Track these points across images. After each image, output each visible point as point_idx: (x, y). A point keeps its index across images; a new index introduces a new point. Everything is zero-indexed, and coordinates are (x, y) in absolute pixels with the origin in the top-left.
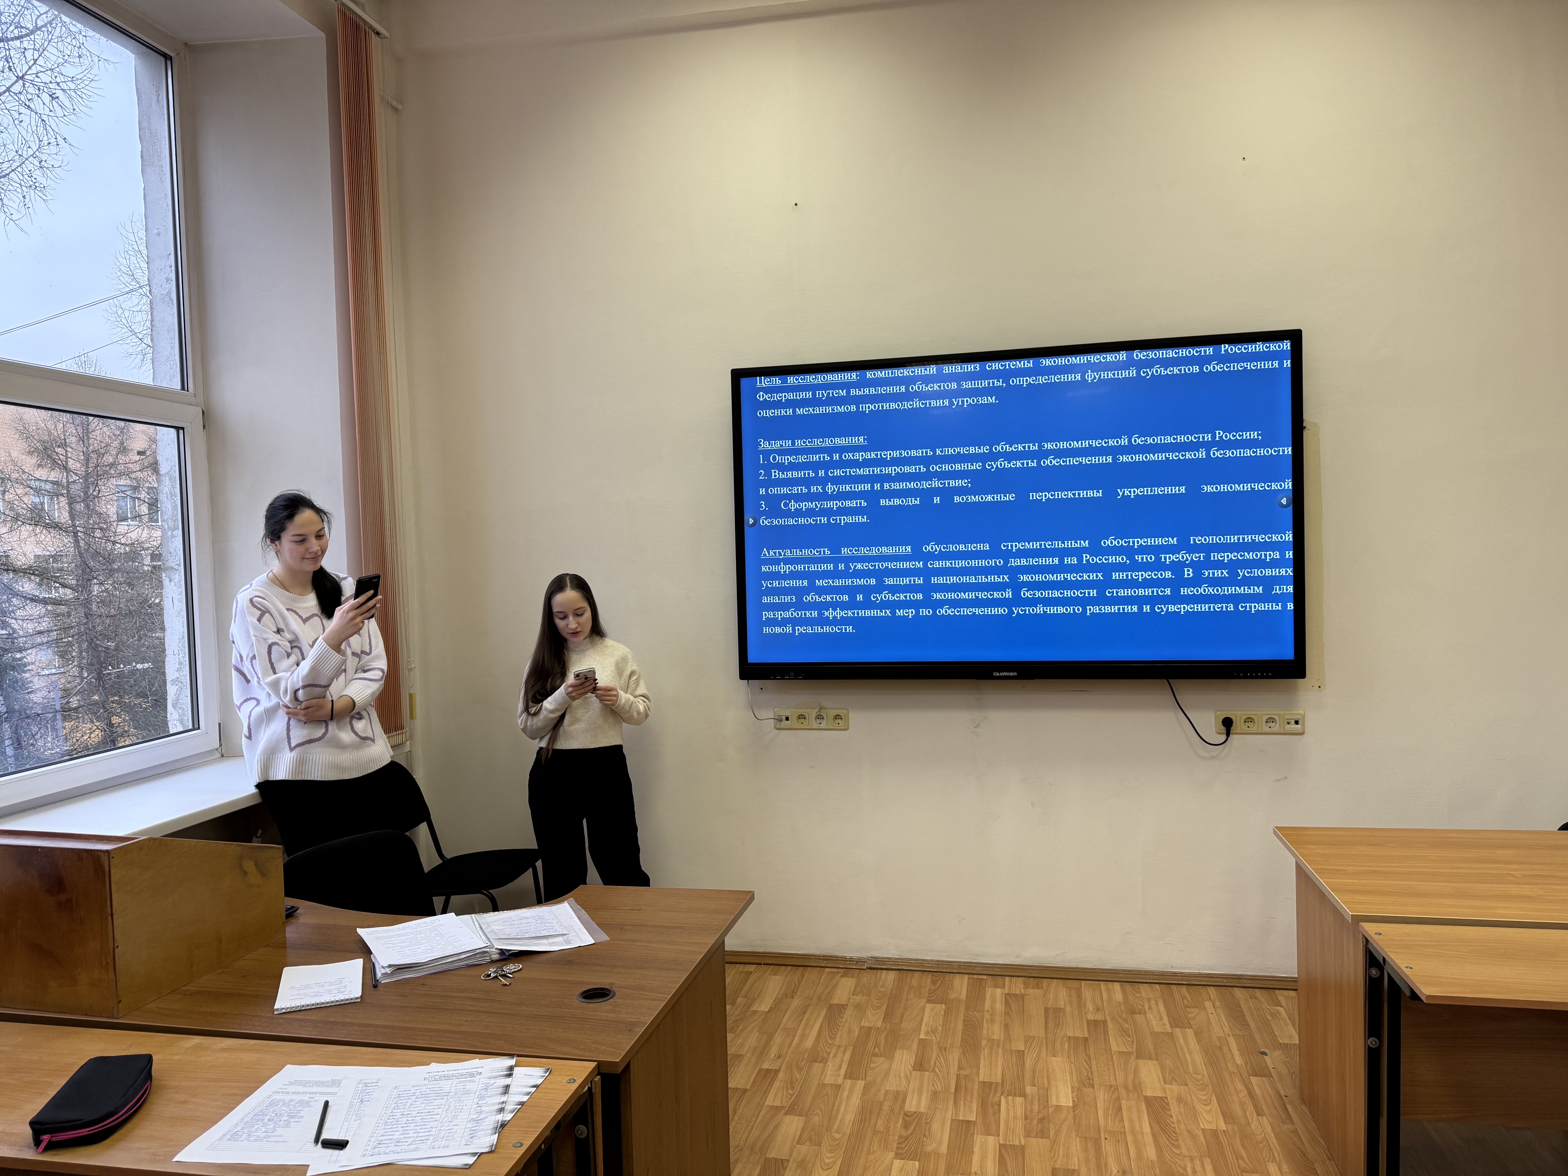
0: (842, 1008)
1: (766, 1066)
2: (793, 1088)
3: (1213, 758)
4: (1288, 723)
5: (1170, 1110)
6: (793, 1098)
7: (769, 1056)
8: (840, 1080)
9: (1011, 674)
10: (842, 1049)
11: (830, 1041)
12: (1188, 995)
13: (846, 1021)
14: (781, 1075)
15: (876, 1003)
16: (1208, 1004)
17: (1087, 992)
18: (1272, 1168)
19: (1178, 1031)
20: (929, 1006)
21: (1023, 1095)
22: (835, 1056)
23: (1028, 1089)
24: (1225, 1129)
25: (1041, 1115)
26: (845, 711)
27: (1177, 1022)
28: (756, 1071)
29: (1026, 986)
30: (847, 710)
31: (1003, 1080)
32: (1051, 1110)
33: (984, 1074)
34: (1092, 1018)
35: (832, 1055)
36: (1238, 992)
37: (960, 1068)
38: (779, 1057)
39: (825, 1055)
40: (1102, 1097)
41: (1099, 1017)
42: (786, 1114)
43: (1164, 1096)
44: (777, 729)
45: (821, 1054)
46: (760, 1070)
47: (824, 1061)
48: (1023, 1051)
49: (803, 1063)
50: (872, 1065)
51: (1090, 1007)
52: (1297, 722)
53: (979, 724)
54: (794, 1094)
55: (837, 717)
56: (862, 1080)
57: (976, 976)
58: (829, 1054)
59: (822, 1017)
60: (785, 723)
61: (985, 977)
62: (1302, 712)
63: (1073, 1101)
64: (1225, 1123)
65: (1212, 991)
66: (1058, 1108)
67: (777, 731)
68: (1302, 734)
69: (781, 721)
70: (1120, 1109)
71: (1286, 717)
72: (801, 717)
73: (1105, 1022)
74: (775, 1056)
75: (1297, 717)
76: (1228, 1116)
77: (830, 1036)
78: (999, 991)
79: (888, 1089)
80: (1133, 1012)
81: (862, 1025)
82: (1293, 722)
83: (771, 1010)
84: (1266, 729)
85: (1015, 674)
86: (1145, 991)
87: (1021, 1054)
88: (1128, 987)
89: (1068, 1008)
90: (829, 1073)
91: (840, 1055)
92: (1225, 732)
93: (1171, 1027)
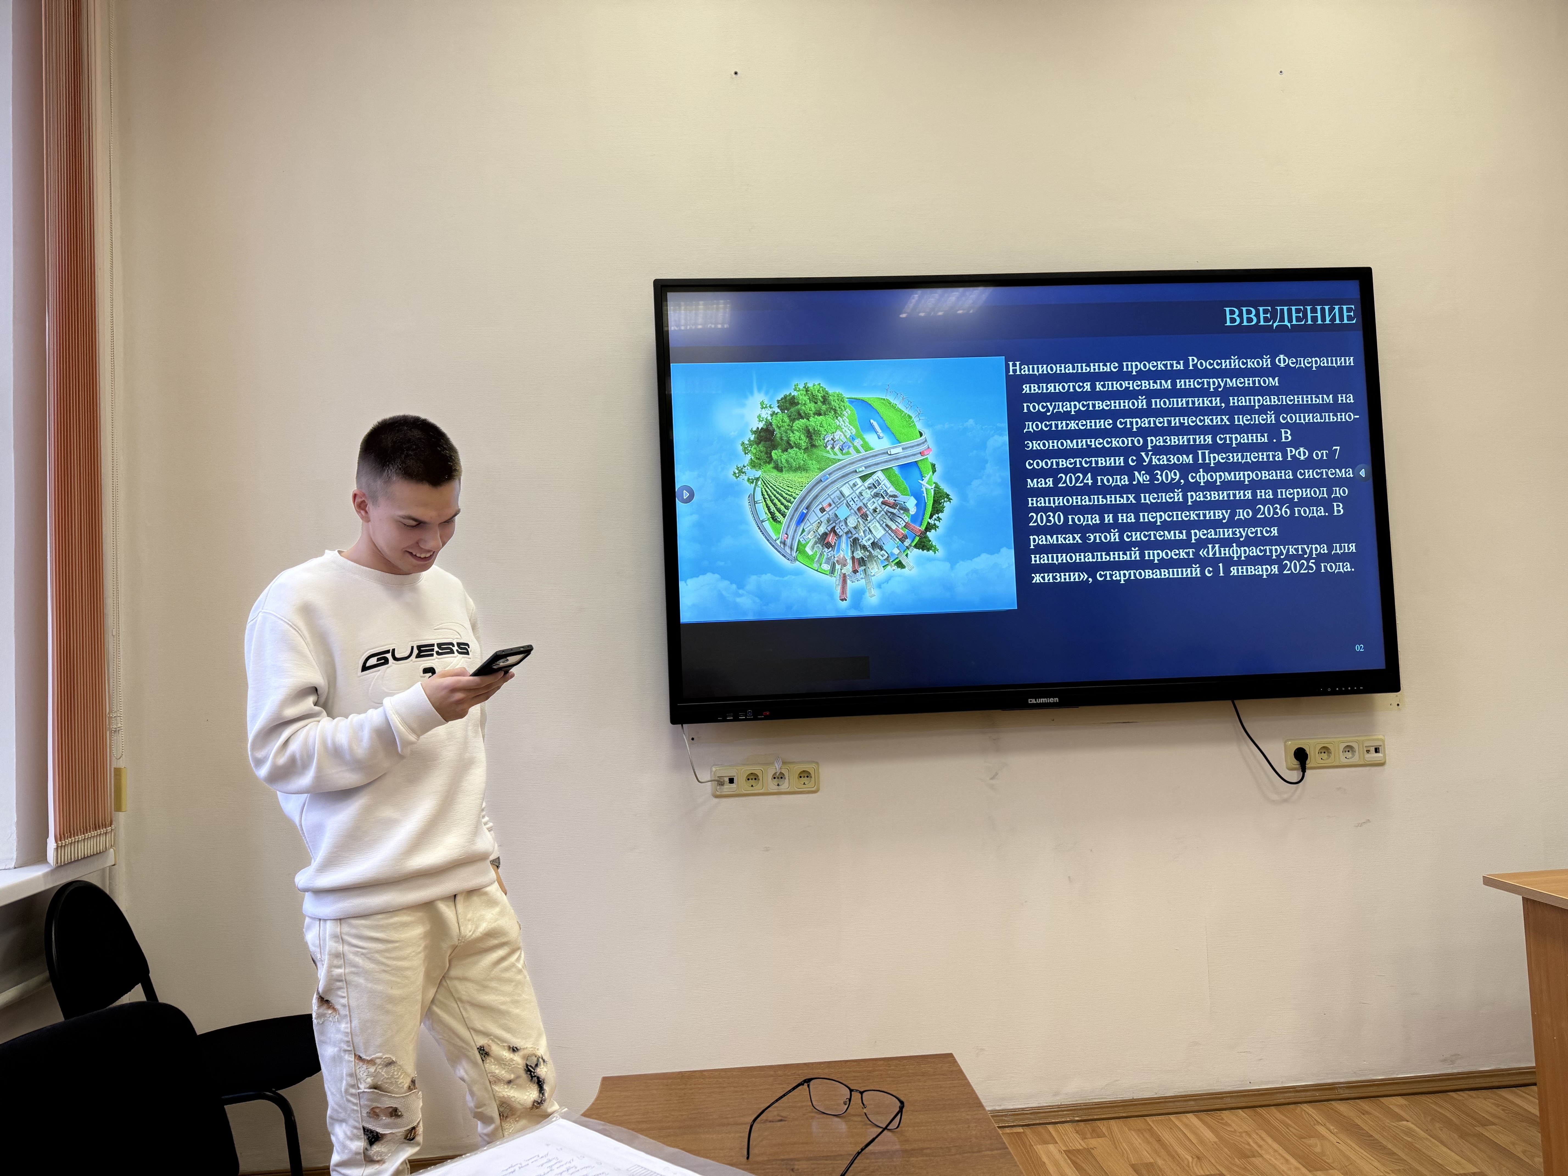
3: (1286, 801)
4: (1368, 751)
9: (1051, 700)
16: (1324, 1131)
17: (1163, 1131)
26: (814, 766)
29: (1083, 1136)
30: (817, 763)
34: (1202, 1173)
44: (717, 797)
52: (1377, 750)
53: (997, 774)
55: (805, 774)
60: (728, 788)
62: (1381, 737)
67: (717, 800)
68: (1382, 764)
69: (721, 783)
71: (1366, 744)
72: (753, 777)
75: (1377, 744)
78: (1052, 1147)
80: (1244, 1155)
82: (1373, 749)
84: (1344, 761)
85: (1056, 700)
86: (1234, 1119)
88: (1210, 1119)
89: (1159, 1162)
92: (1298, 766)
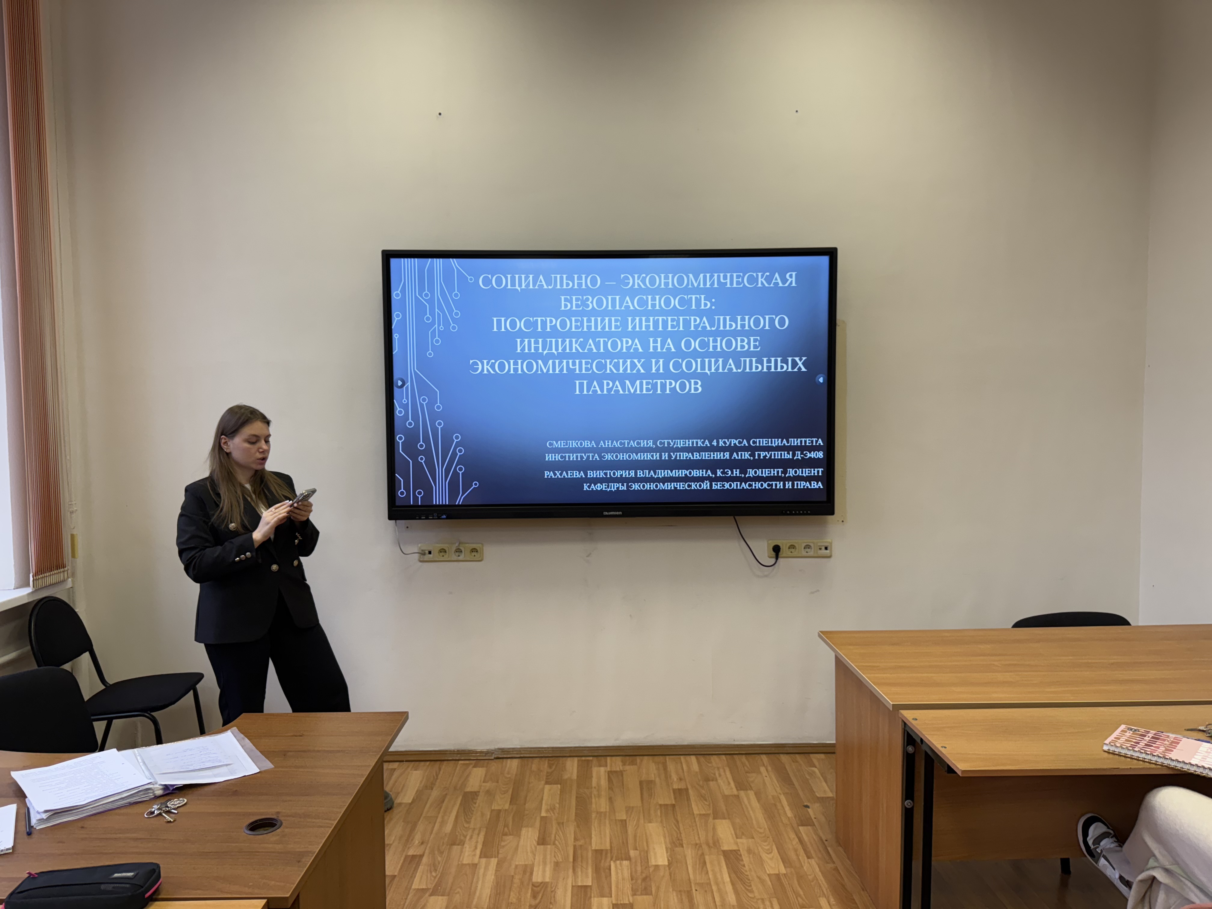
0: (475, 794)
1: (411, 852)
2: (436, 870)
3: (766, 576)
4: (820, 549)
5: (742, 860)
6: (437, 879)
7: (414, 843)
8: (476, 860)
9: (617, 513)
10: (477, 832)
11: (466, 825)
12: (747, 763)
13: (479, 806)
14: (425, 860)
15: (504, 788)
16: (762, 769)
17: (671, 764)
18: (823, 902)
19: (742, 793)
20: (547, 787)
21: (629, 858)
22: (471, 837)
23: (632, 853)
24: (785, 872)
25: (644, 875)
26: (480, 545)
27: (742, 785)
28: (403, 859)
29: (624, 764)
30: (482, 544)
31: (611, 847)
32: (651, 869)
33: (596, 843)
34: (677, 787)
35: (468, 837)
36: (784, 758)
37: (576, 839)
38: (422, 843)
39: (462, 838)
40: (689, 854)
41: (682, 786)
42: (431, 895)
43: (737, 849)
44: (421, 561)
45: (459, 838)
46: (407, 857)
47: (462, 843)
48: (625, 820)
49: (444, 847)
50: (503, 844)
51: (674, 777)
52: (826, 548)
53: (590, 554)
54: (436, 876)
55: (474, 550)
56: (495, 857)
57: (583, 758)
58: (465, 837)
59: (458, 805)
60: (428, 557)
61: (591, 758)
62: (829, 540)
63: (668, 860)
64: (785, 867)
65: (764, 757)
66: (657, 867)
67: (421, 564)
68: (830, 557)
69: (424, 554)
70: (705, 863)
71: (819, 544)
72: (443, 551)
73: (687, 790)
74: (419, 842)
75: (826, 544)
76: (786, 861)
77: (465, 821)
78: (602, 769)
79: (517, 863)
80: (707, 780)
81: (493, 808)
82: (823, 548)
83: (414, 801)
84: (804, 554)
85: (621, 513)
86: (715, 759)
87: (624, 823)
88: (702, 759)
89: (657, 780)
90: (467, 854)
91: (475, 836)
92: (774, 556)
93: (737, 790)
